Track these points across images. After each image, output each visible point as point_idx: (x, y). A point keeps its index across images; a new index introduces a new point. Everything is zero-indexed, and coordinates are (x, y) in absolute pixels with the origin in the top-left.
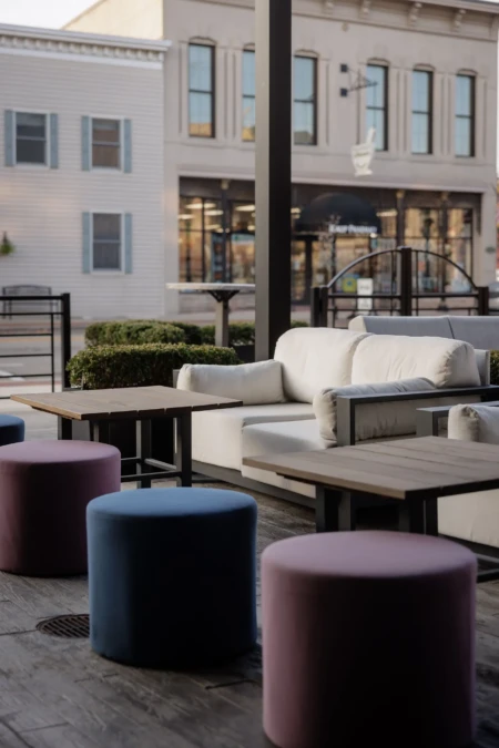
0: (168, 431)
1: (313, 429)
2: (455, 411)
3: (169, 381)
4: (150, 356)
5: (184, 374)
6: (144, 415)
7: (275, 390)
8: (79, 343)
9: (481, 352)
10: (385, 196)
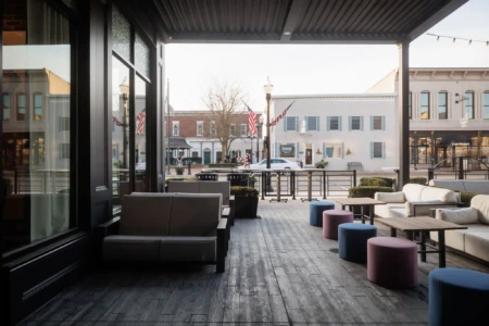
0: (369, 210)
1: (405, 210)
2: (437, 210)
3: (372, 197)
4: (369, 189)
5: (376, 194)
6: (364, 205)
7: (401, 199)
8: (358, 179)
9: (457, 194)
10: (475, 133)
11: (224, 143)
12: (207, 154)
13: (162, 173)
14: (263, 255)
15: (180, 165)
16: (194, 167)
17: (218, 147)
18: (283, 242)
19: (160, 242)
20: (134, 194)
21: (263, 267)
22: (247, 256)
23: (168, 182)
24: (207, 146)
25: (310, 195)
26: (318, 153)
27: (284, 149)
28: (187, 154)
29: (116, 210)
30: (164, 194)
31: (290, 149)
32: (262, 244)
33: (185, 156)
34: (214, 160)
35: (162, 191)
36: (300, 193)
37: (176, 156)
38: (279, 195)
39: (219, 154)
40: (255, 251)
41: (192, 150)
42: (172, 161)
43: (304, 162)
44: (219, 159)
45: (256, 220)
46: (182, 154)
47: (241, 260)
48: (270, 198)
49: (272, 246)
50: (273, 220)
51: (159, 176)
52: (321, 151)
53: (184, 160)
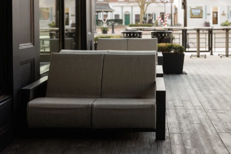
11: (142, 7)
12: (127, 16)
13: (91, 31)
14: (201, 116)
15: (105, 26)
16: (117, 27)
17: (137, 10)
18: (217, 99)
19: (92, 106)
20: (63, 51)
21: (206, 132)
22: (185, 118)
23: (96, 39)
24: (127, 9)
25: (227, 51)
26: (224, 14)
27: (193, 11)
28: (111, 16)
29: (44, 69)
30: (93, 52)
31: (199, 11)
32: (197, 103)
33: (109, 18)
34: (133, 20)
35: (91, 49)
36: (217, 50)
37: (101, 18)
38: (199, 51)
39: (137, 16)
40: (191, 112)
41: (114, 13)
42: (98, 22)
43: (211, 22)
44: (137, 20)
45: (183, 76)
46: (106, 16)
47: (180, 124)
48: (190, 54)
49: (207, 106)
50: (199, 75)
51: (89, 33)
52: (226, 12)
53: (108, 21)
